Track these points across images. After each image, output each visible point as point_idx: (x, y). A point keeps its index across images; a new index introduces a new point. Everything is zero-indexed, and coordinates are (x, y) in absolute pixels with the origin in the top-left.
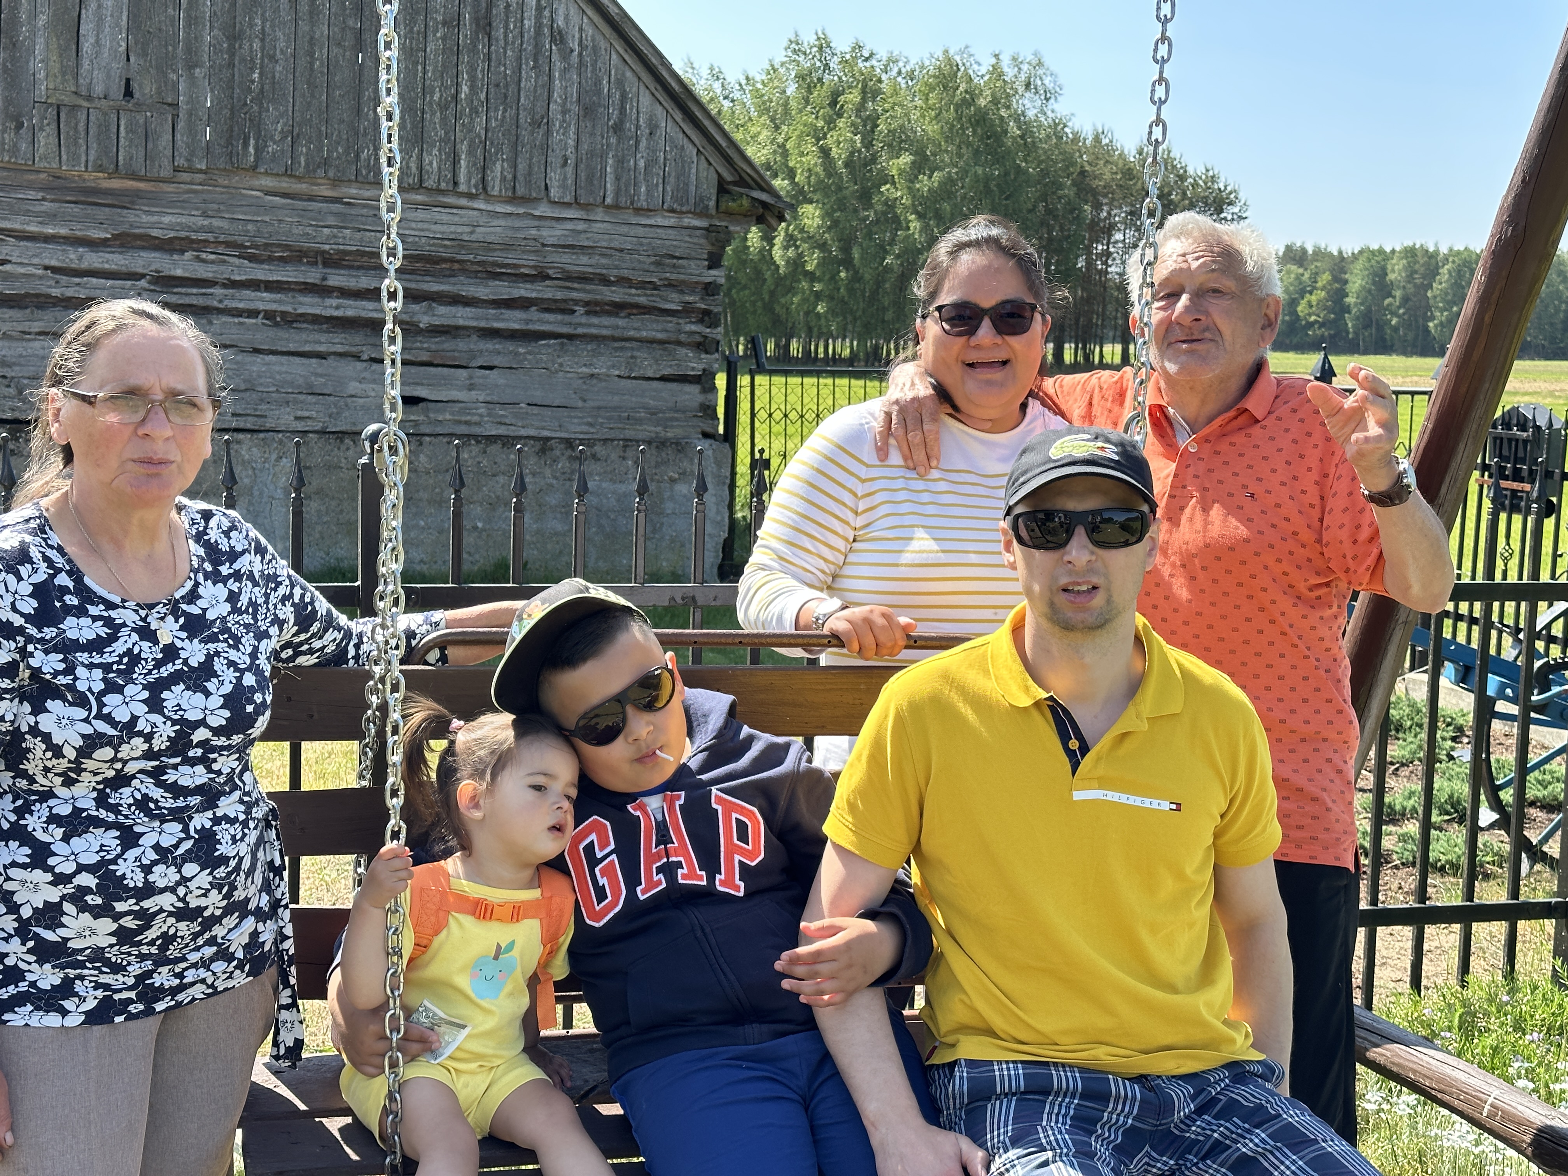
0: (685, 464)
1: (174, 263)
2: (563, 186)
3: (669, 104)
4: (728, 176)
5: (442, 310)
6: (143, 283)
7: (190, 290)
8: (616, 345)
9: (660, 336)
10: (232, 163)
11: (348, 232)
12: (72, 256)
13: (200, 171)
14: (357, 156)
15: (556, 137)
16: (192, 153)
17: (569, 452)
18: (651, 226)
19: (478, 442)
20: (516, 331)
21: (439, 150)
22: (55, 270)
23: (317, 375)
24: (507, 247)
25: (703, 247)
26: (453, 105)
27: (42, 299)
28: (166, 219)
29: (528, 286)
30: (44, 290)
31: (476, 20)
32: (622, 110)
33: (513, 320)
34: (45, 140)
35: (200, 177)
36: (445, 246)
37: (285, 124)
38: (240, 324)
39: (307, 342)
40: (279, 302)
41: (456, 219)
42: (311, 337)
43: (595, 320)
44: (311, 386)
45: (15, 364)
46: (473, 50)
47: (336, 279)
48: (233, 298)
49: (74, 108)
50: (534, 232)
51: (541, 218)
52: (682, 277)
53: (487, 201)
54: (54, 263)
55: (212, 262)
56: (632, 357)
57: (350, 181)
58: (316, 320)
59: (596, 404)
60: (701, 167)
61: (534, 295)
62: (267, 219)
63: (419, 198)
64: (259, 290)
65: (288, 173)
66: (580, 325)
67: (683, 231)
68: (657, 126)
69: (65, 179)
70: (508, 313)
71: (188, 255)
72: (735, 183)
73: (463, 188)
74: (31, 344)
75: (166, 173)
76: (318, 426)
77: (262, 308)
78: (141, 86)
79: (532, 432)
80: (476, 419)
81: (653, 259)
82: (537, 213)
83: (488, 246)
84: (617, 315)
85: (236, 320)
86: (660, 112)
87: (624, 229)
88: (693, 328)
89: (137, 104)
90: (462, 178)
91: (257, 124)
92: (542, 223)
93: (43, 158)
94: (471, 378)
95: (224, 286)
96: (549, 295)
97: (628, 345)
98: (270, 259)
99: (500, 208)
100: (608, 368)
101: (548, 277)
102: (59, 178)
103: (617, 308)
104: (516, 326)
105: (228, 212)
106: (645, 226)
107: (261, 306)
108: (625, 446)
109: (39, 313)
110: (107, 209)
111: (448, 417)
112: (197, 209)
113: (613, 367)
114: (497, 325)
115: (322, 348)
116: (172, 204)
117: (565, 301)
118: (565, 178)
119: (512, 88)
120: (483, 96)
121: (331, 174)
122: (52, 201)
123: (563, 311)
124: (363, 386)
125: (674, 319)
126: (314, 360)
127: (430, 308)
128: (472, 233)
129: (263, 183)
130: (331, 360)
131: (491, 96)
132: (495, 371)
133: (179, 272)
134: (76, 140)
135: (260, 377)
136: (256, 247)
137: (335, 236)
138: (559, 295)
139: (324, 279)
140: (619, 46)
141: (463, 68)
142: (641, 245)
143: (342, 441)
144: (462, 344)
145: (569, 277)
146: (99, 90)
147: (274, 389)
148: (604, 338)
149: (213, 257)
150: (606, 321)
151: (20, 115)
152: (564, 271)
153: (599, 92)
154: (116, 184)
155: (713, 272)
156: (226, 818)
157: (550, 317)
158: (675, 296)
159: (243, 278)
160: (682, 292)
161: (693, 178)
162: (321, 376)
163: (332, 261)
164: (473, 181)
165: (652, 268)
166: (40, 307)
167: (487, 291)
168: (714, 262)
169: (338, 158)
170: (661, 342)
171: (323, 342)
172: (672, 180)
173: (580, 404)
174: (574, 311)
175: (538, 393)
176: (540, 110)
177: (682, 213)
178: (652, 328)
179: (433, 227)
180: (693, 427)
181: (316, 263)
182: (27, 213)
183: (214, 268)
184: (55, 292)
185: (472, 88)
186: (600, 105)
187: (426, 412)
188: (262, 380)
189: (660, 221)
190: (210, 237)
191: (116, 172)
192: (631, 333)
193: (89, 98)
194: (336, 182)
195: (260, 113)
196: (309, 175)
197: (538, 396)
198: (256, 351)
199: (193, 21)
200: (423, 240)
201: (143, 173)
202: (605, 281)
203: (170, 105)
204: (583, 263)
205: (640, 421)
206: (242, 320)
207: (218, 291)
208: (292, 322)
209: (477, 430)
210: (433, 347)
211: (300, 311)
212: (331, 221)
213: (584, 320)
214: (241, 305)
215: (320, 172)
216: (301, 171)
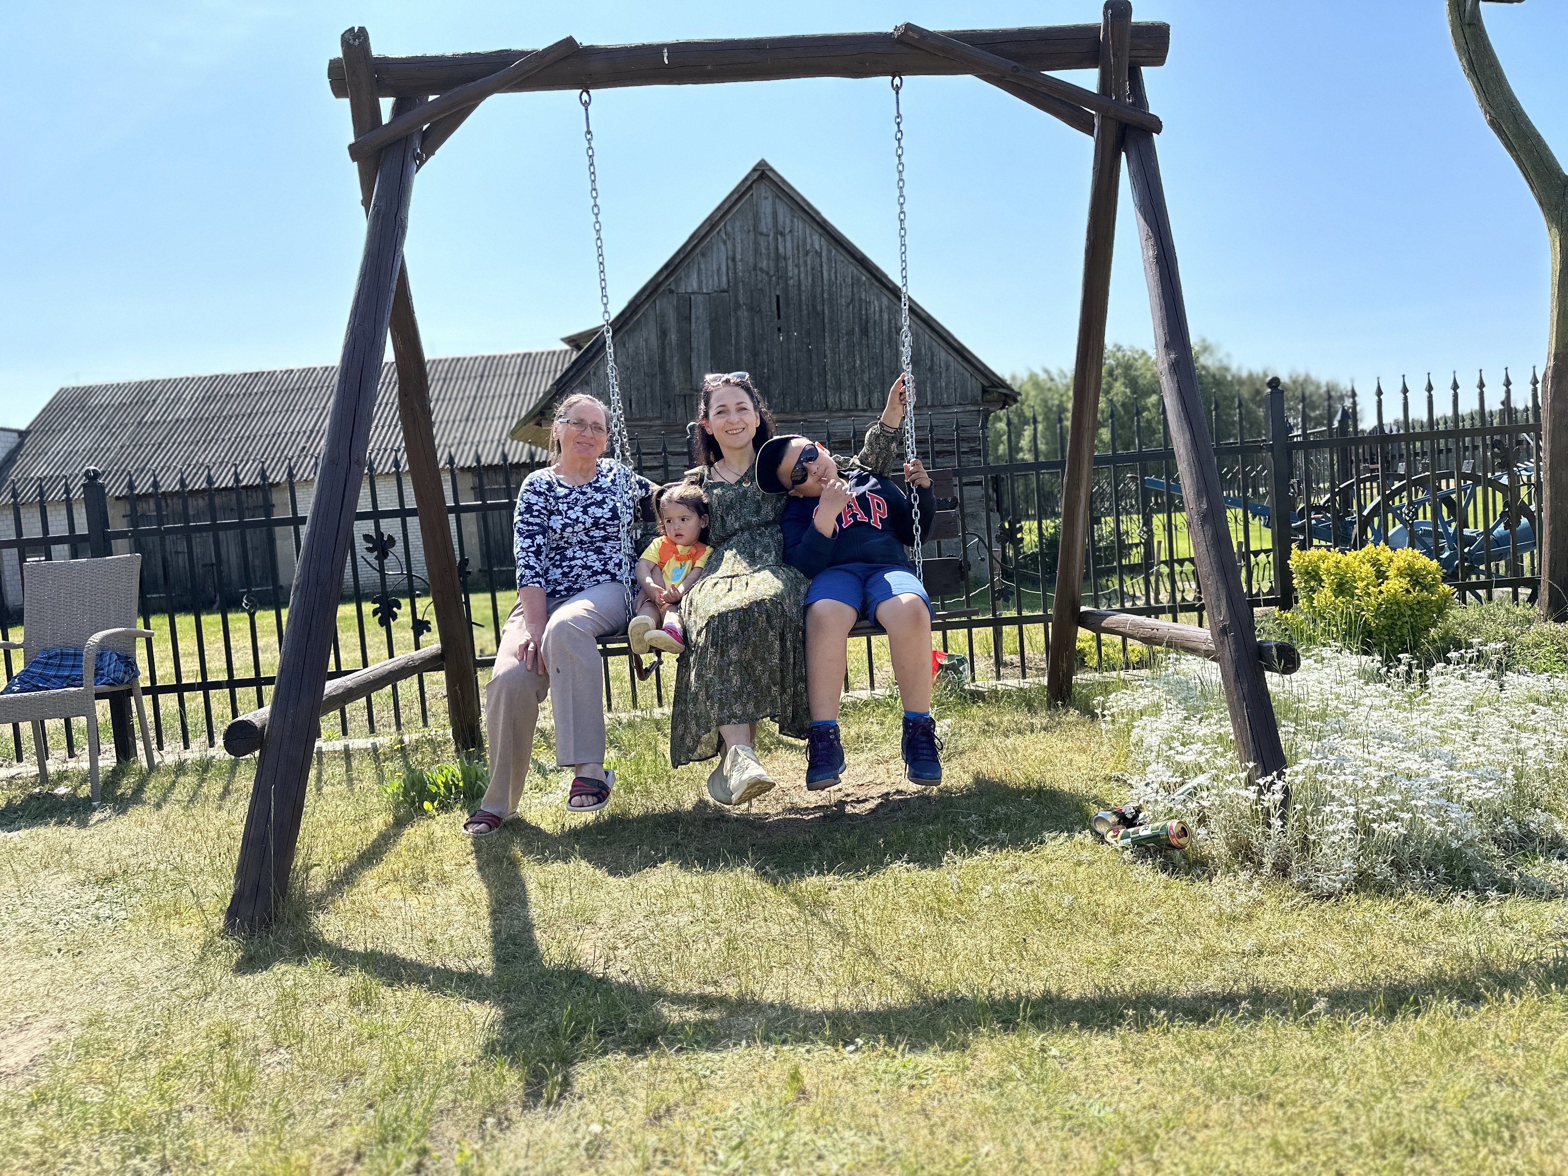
0: (977, 524)
3: (955, 355)
4: (986, 384)
18: (951, 413)
31: (861, 330)
32: (932, 360)
34: (680, 411)
37: (780, 389)
41: (859, 421)
46: (860, 344)
52: (968, 435)
53: (872, 411)
57: (809, 411)
60: (973, 382)
63: (841, 414)
65: (783, 411)
67: (967, 413)
68: (950, 366)
72: (989, 387)
73: (860, 407)
81: (953, 428)
86: (950, 358)
88: (975, 458)
90: (860, 403)
93: (681, 419)
106: (949, 413)
119: (880, 359)
120: (866, 364)
121: (801, 409)
125: (966, 456)
131: (870, 363)
140: (928, 331)
141: (856, 353)
142: (948, 422)
151: (669, 401)
153: (921, 354)
158: (965, 444)
160: (969, 442)
161: (969, 387)
164: (865, 403)
169: (804, 401)
172: (959, 390)
176: (893, 366)
177: (966, 405)
180: (979, 506)
182: (675, 444)
185: (861, 361)
186: (921, 360)
189: (955, 410)
192: (945, 464)
194: (804, 412)
195: (768, 386)
199: (738, 350)
216: (788, 409)
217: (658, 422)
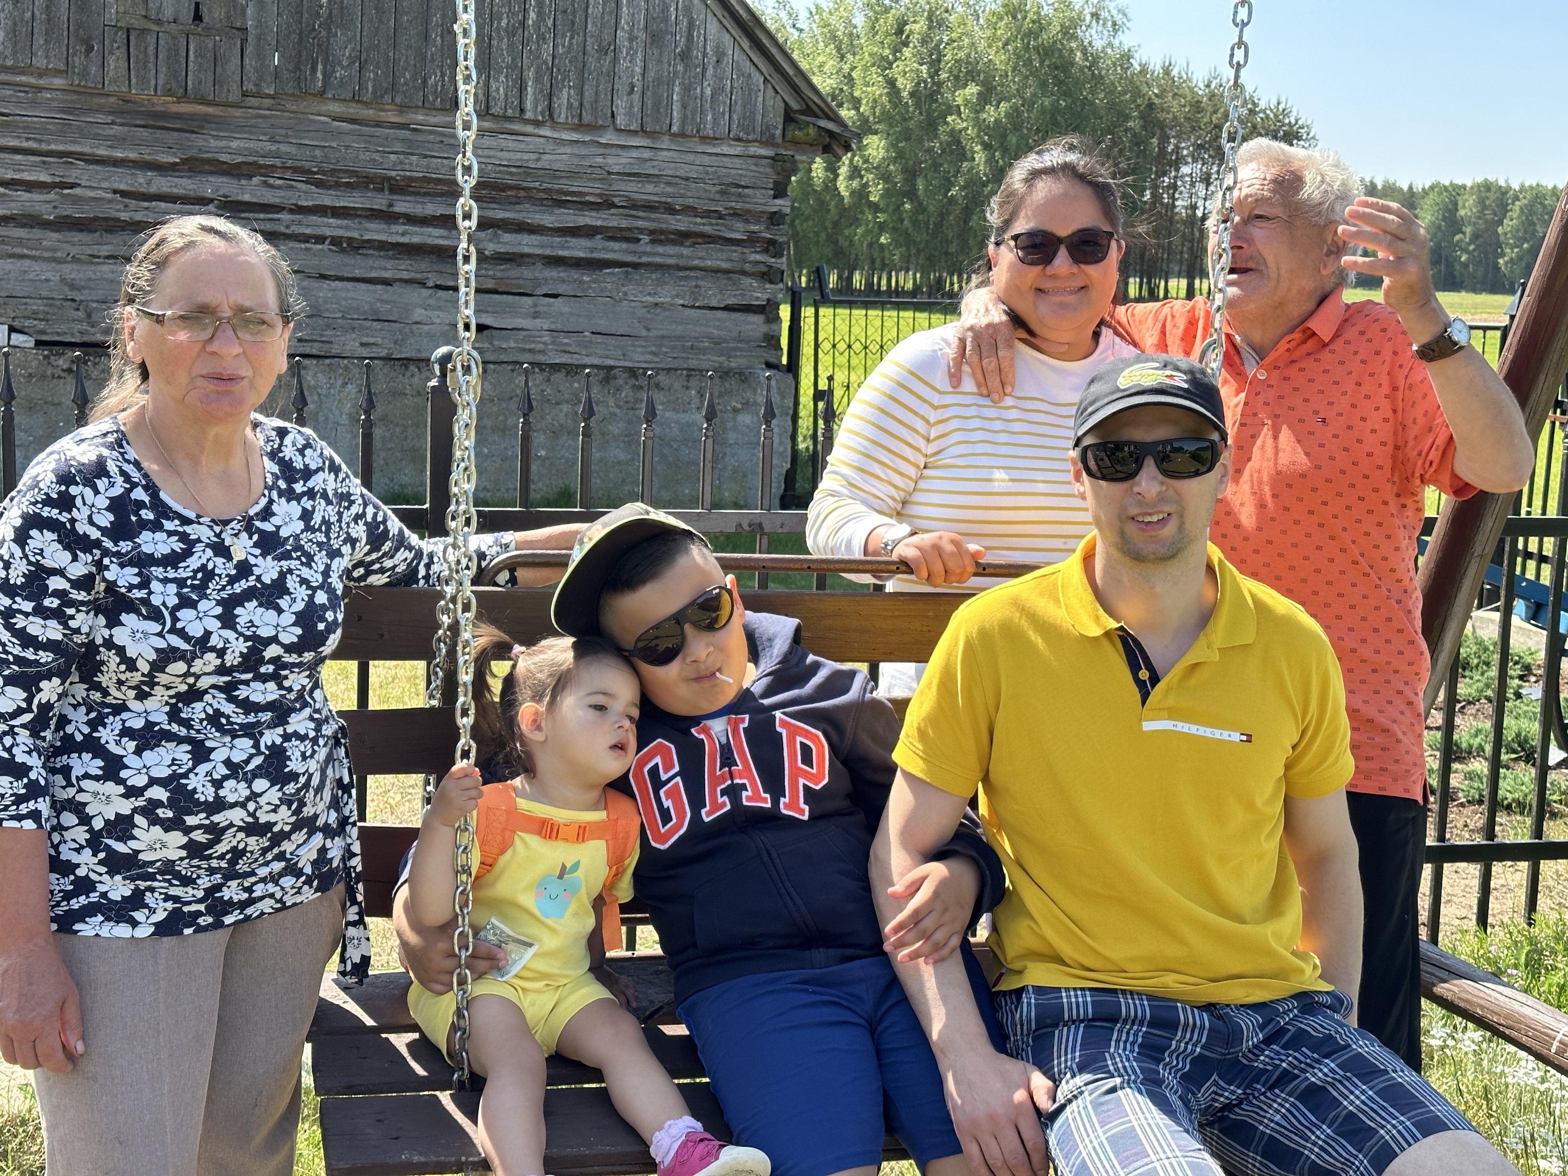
0: (749, 394)
1: (242, 189)
2: (630, 114)
3: (736, 32)
4: (794, 105)
5: (507, 237)
6: (211, 207)
7: (257, 216)
8: (681, 274)
9: (724, 265)
10: (301, 89)
11: (414, 158)
12: (141, 180)
13: (269, 96)
14: (425, 82)
15: (623, 64)
16: (261, 79)
17: (632, 381)
18: (717, 155)
19: (542, 370)
20: (581, 259)
21: (506, 77)
22: (124, 194)
23: (383, 301)
24: (573, 175)
25: (770, 176)
26: (520, 31)
27: (111, 223)
28: (235, 144)
29: (594, 214)
30: (113, 214)
32: (690, 37)
33: (578, 248)
34: (115, 63)
35: (268, 102)
36: (511, 173)
37: (353, 50)
38: (307, 249)
39: (372, 268)
40: (346, 228)
41: (522, 146)
42: (377, 264)
43: (660, 249)
44: (376, 312)
45: (84, 288)
47: (402, 206)
48: (300, 223)
49: (144, 31)
50: (599, 160)
51: (606, 145)
52: (747, 206)
53: (553, 129)
54: (123, 187)
55: (280, 187)
56: (696, 286)
57: (417, 107)
58: (383, 246)
59: (660, 333)
60: (768, 95)
61: (599, 223)
62: (334, 144)
63: (486, 125)
64: (326, 216)
65: (356, 99)
66: (645, 253)
67: (750, 161)
68: (724, 54)
69: (135, 103)
70: (574, 241)
71: (256, 180)
72: (802, 112)
73: (529, 115)
74: (100, 268)
75: (234, 96)
76: (384, 353)
77: (328, 233)
78: (210, 11)
79: (596, 361)
80: (540, 347)
81: (718, 188)
82: (603, 141)
83: (554, 174)
84: (681, 244)
85: (303, 246)
86: (727, 39)
87: (690, 158)
88: (758, 257)
89: (206, 28)
90: (529, 105)
91: (325, 50)
92: (608, 151)
93: (114, 81)
94: (535, 305)
95: (292, 211)
96: (614, 224)
97: (692, 274)
98: (337, 185)
99: (566, 136)
100: (673, 297)
101: (613, 205)
102: (128, 101)
103: (683, 237)
104: (581, 254)
105: (296, 137)
106: (711, 154)
107: (328, 232)
108: (688, 376)
109: (107, 237)
110: (176, 134)
111: (512, 345)
112: (265, 134)
113: (677, 296)
114: (561, 253)
115: (387, 275)
116: (240, 128)
117: (629, 229)
118: (632, 106)
119: (580, 15)
120: (550, 23)
121: (398, 100)
122: (122, 125)
123: (628, 240)
124: (429, 313)
125: (739, 249)
126: (380, 287)
127: (496, 235)
128: (538, 160)
129: (331, 108)
130: (397, 287)
131: (558, 23)
132: (560, 300)
133: (246, 197)
134: (145, 63)
135: (326, 302)
136: (324, 173)
137: (401, 163)
138: (624, 224)
139: (391, 205)
142: (707, 173)
143: (407, 368)
144: (526, 273)
145: (634, 205)
146: (168, 13)
147: (339, 315)
148: (669, 267)
149: (280, 182)
150: (671, 250)
151: (90, 38)
152: (629, 199)
153: (667, 19)
154: (185, 108)
155: (778, 201)
156: (296, 735)
157: (615, 245)
158: (740, 225)
159: (310, 203)
160: (747, 221)
161: (760, 106)
162: (387, 302)
163: (398, 187)
164: (539, 109)
165: (718, 197)
166: (109, 230)
167: (552, 218)
168: (780, 191)
169: (405, 84)
170: (727, 272)
171: (389, 268)
172: (739, 108)
173: (644, 333)
174: (639, 240)
175: (602, 322)
176: (607, 37)
177: (748, 141)
178: (717, 257)
179: (500, 154)
180: (757, 357)
181: (382, 190)
182: (96, 137)
183: (281, 193)
184: (124, 216)
185: (540, 14)
186: (667, 32)
187: (491, 339)
188: (328, 306)
189: (725, 150)
190: (278, 162)
191: (184, 97)
192: (696, 262)
193: (159, 22)
194: (403, 108)
195: (328, 38)
196: (376, 101)
197: (602, 324)
198: (323, 277)
200: (490, 167)
201: (211, 97)
202: (670, 210)
203: (238, 29)
204: (648, 191)
205: (704, 351)
206: (308, 245)
207: (285, 216)
208: (358, 248)
209: (540, 358)
210: (499, 274)
211: (366, 237)
212: (398, 147)
213: (648, 249)
214: (308, 231)
215: (388, 98)
216: (368, 96)
217: (58, 82)
